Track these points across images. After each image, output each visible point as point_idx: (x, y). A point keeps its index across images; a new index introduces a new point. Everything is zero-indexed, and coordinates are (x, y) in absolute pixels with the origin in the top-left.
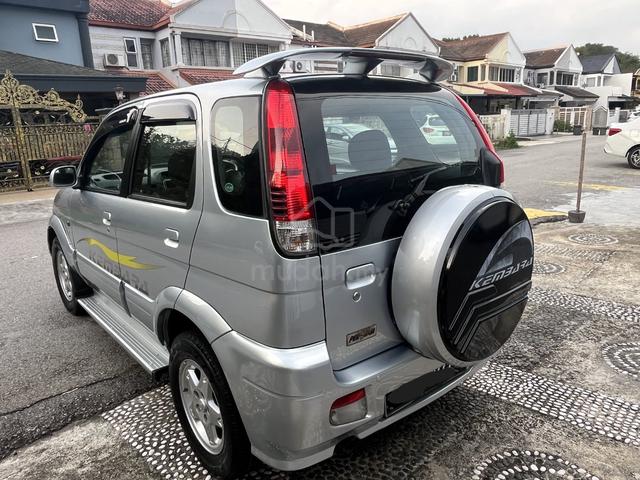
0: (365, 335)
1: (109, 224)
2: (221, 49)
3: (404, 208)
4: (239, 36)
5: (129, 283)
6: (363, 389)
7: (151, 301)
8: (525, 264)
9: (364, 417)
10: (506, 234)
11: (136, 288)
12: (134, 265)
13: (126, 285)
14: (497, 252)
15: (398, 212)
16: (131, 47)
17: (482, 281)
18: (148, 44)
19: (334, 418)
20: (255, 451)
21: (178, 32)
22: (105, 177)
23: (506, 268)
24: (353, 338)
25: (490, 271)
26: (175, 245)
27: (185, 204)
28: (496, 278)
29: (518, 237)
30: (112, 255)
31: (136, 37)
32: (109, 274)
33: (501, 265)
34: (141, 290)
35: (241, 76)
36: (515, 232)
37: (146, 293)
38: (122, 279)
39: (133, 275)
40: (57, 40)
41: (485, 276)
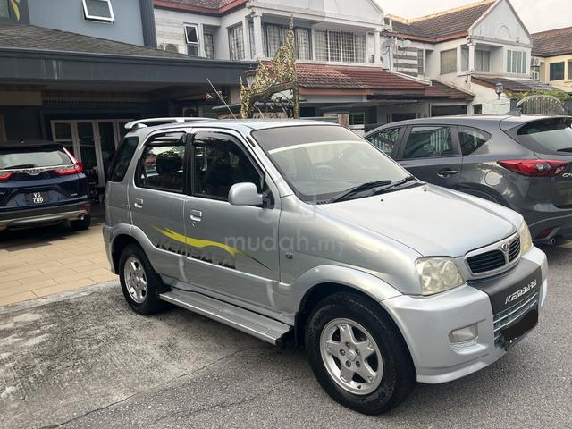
2: (302, 37)
4: (326, 20)
16: (191, 35)
18: (211, 32)
21: (259, 13)
31: (199, 22)
40: (112, 19)
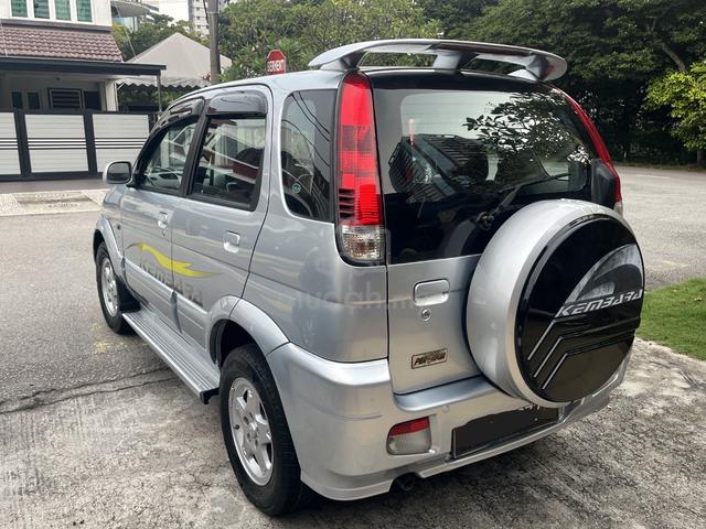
0: (434, 359)
1: (164, 226)
3: (488, 221)
5: (181, 293)
6: (427, 418)
7: (205, 313)
8: (631, 296)
9: (426, 451)
10: (605, 258)
11: (190, 298)
12: (189, 273)
13: (179, 295)
14: (593, 277)
15: (481, 226)
17: (572, 309)
19: (392, 446)
20: (304, 478)
22: (162, 176)
23: (604, 297)
24: (420, 361)
25: (583, 299)
26: (235, 250)
27: (249, 206)
28: (589, 307)
29: (623, 263)
30: (164, 262)
32: (160, 283)
33: (599, 292)
34: (194, 301)
35: (318, 67)
36: (617, 256)
37: (200, 305)
38: (175, 289)
39: (188, 285)
41: (575, 303)
